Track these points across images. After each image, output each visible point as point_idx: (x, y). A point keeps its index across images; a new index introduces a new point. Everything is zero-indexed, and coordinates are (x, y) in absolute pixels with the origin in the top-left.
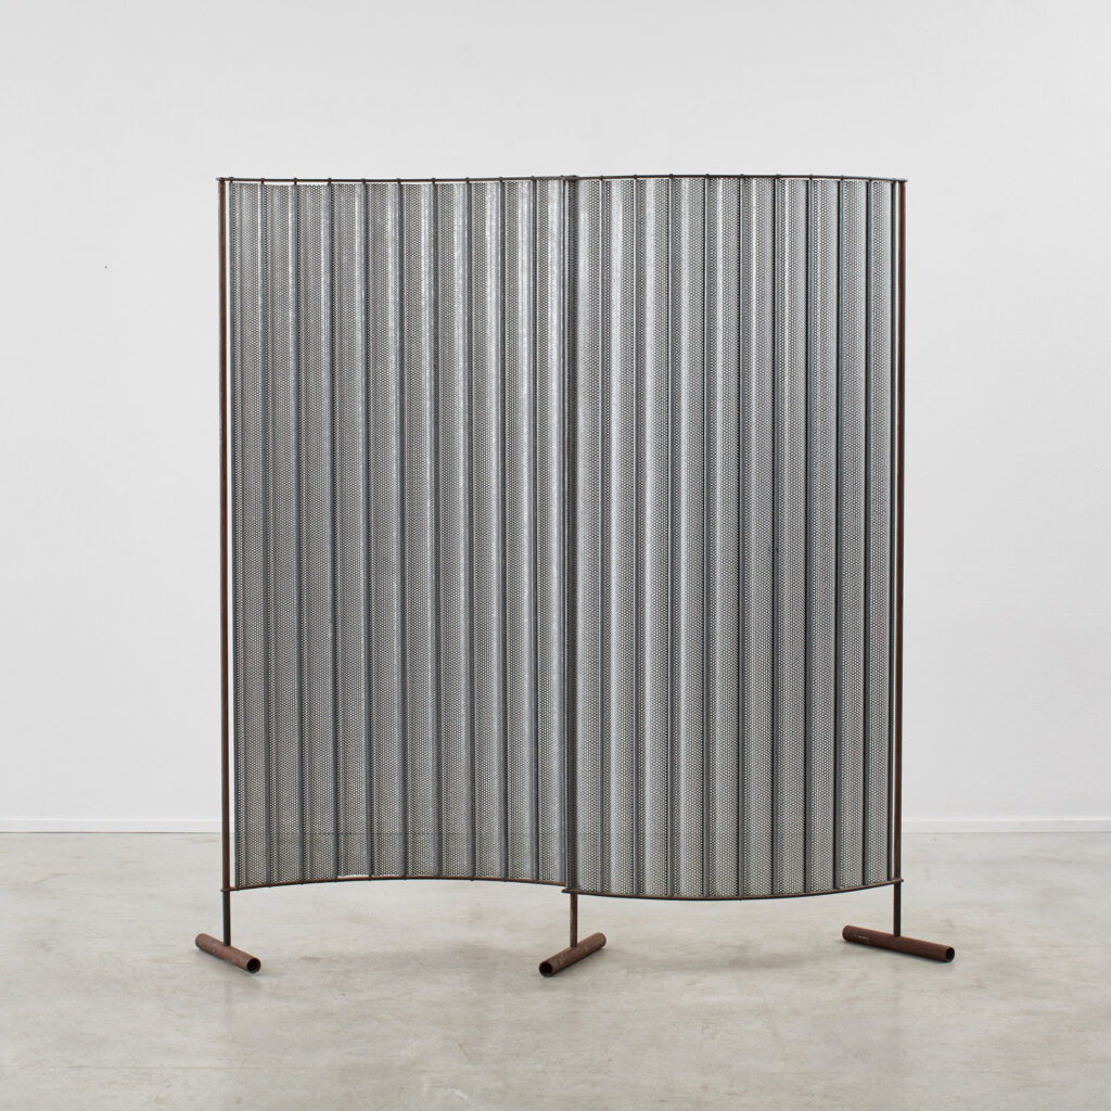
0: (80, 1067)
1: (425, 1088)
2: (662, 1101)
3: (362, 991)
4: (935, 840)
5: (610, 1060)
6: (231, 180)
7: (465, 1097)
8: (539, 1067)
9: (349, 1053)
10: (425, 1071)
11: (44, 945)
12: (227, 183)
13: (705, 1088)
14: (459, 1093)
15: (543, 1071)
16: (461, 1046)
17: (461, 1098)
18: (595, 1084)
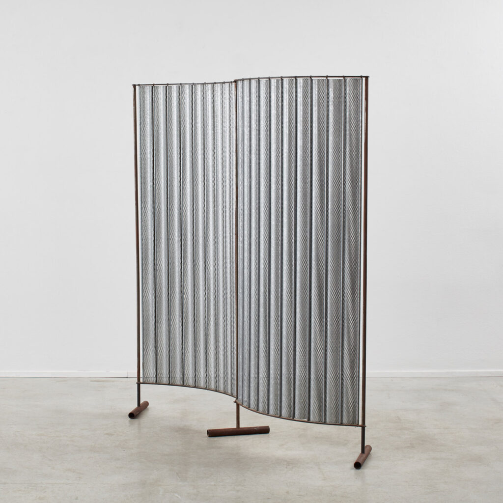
0: (5, 483)
1: (161, 493)
2: (269, 499)
4: (392, 380)
5: (245, 480)
7: (179, 497)
8: (213, 483)
9: (127, 477)
10: (161, 485)
13: (288, 492)
14: (177, 495)
15: (215, 485)
16: (177, 474)
17: (178, 497)
18: (238, 491)
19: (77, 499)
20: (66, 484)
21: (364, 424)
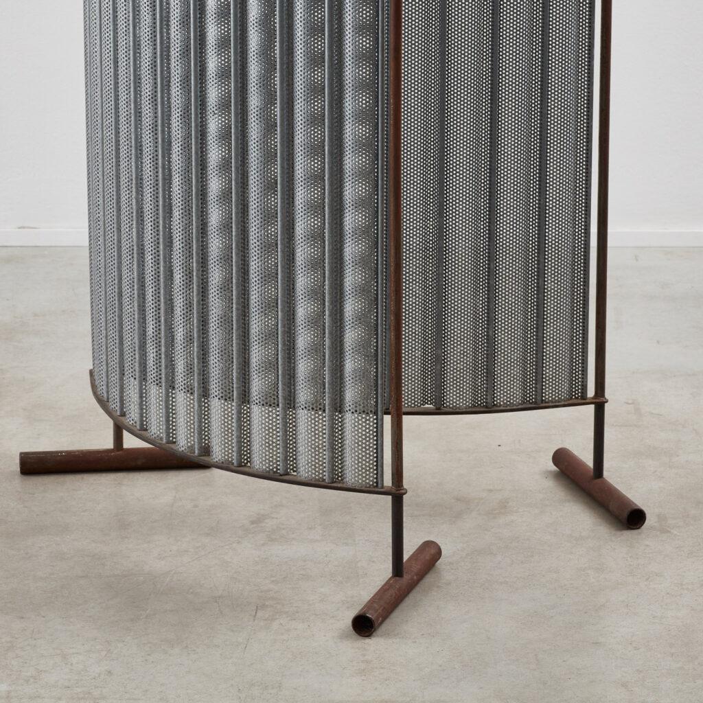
21: (603, 395)
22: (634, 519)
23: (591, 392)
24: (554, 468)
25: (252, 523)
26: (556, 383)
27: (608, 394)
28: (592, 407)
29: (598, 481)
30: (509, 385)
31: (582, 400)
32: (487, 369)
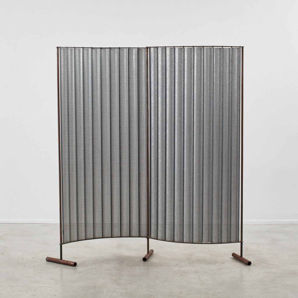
1: (105, 293)
2: (169, 296)
3: (88, 266)
5: (155, 285)
6: (60, 47)
7: (116, 295)
8: (136, 287)
9: (85, 283)
10: (105, 288)
11: (3, 253)
12: (59, 48)
13: (180, 292)
14: (114, 294)
16: (115, 281)
17: (115, 295)
18: (151, 291)
19: (55, 296)
20: (49, 287)
21: (242, 241)
22: (249, 263)
23: (240, 240)
24: (233, 257)
25: (176, 265)
26: (233, 238)
27: (243, 241)
28: (240, 243)
29: (241, 258)
30: (224, 239)
31: (239, 242)
32: (220, 235)
